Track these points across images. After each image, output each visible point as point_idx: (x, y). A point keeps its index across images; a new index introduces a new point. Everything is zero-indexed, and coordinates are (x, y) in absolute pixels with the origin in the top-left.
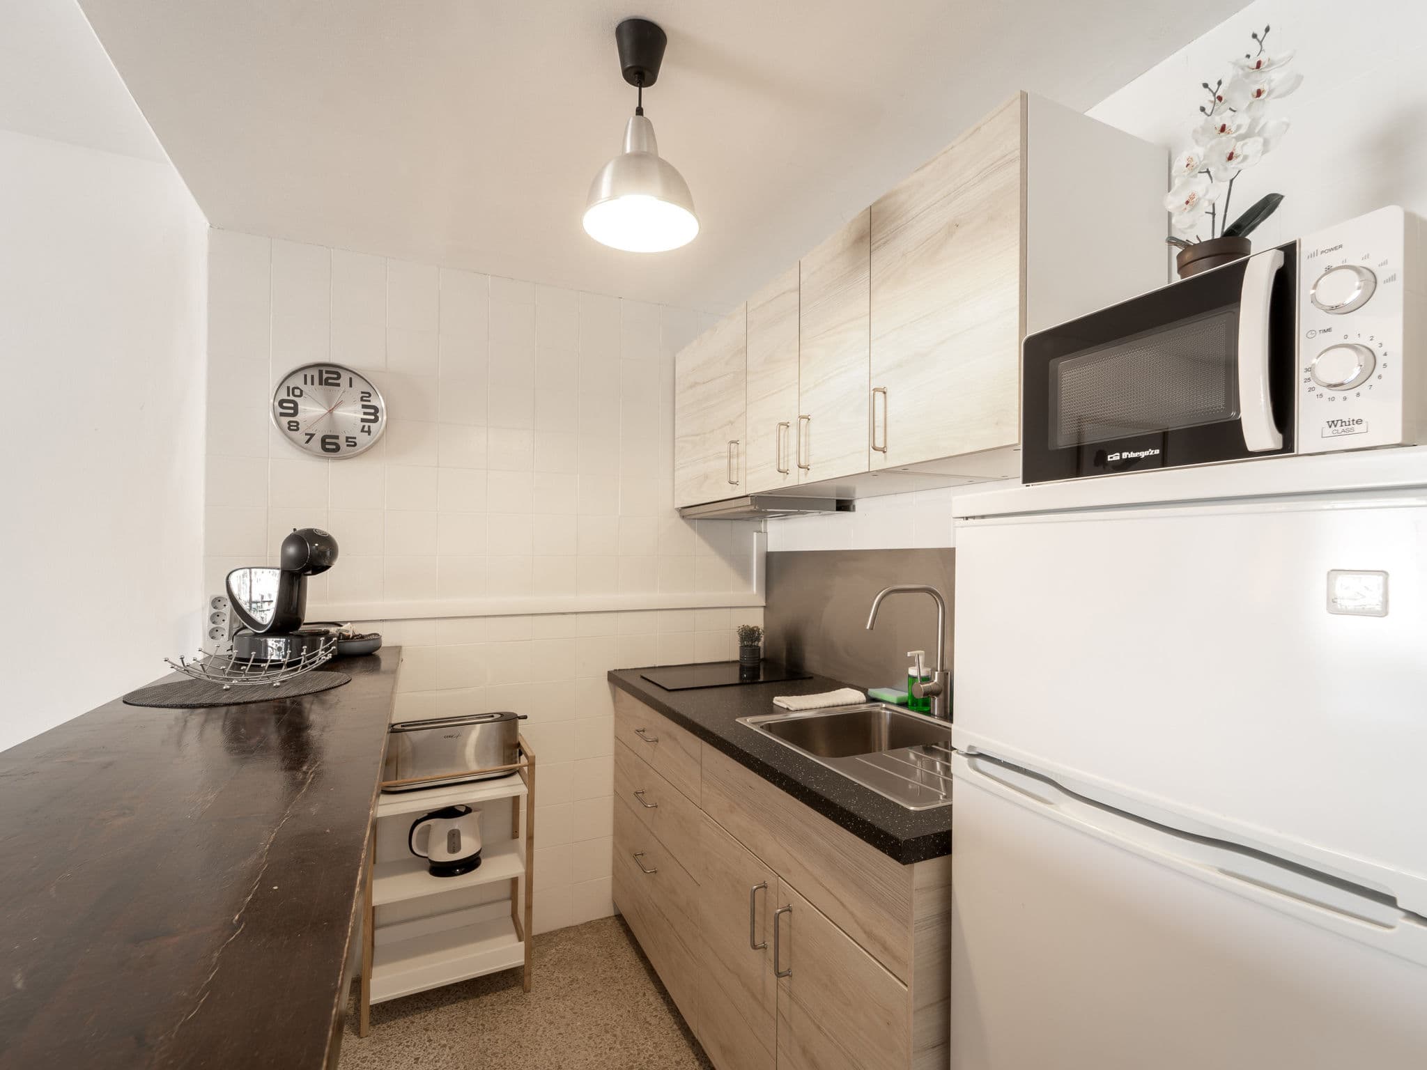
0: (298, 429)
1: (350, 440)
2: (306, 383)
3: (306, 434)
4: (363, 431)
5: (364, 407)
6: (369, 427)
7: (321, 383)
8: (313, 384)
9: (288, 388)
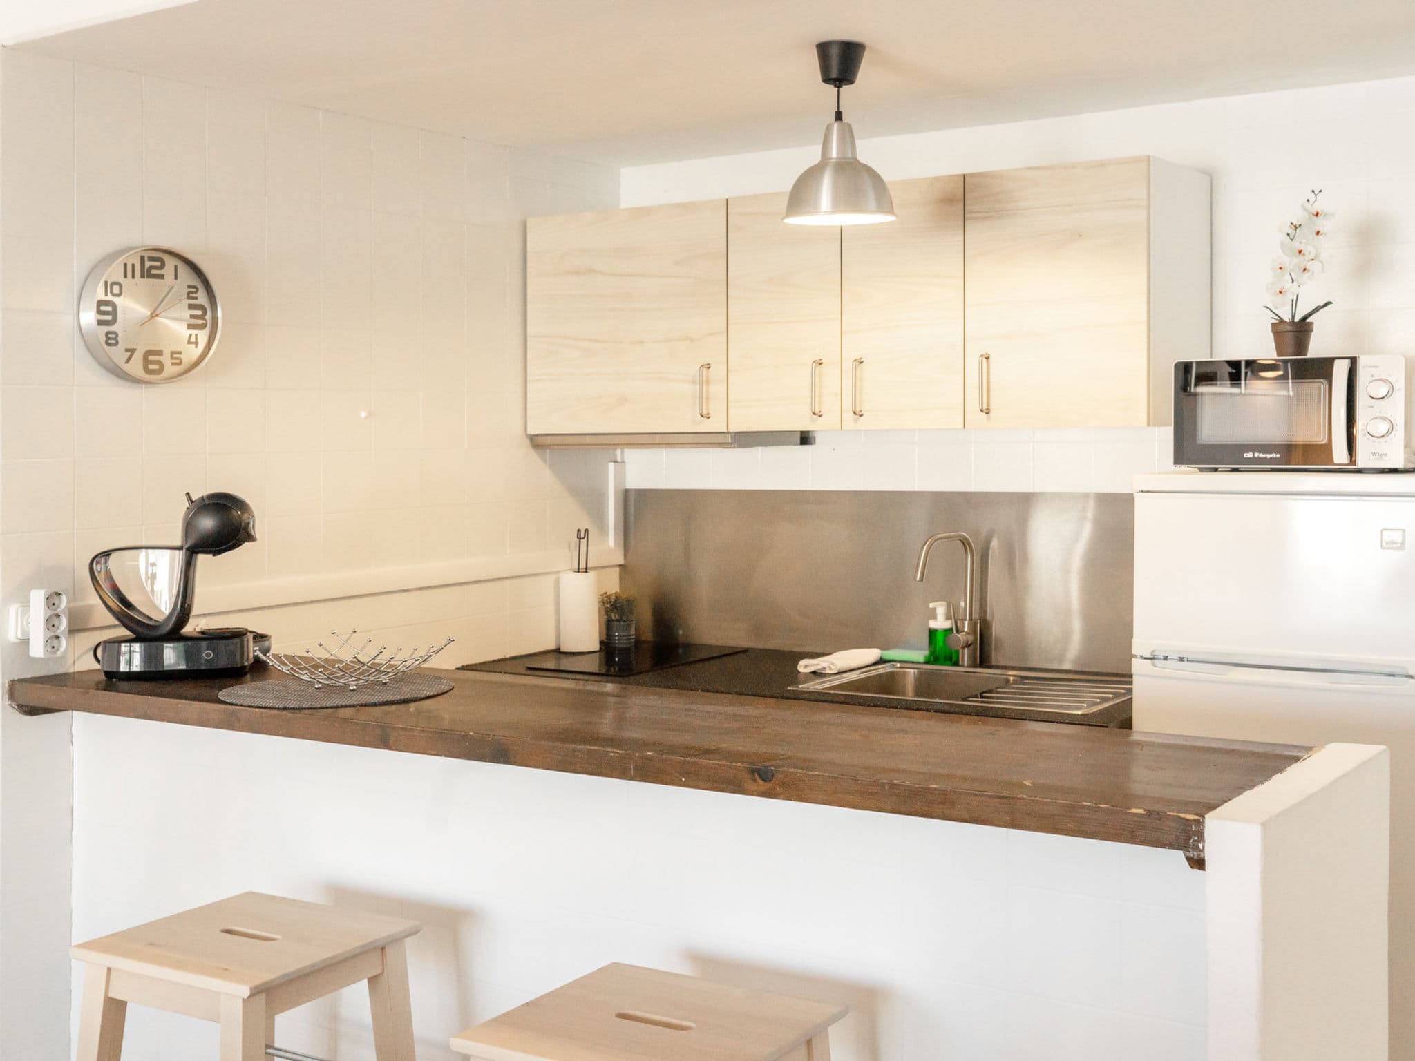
0: (116, 344)
1: (175, 356)
2: (126, 276)
3: (127, 350)
4: (189, 342)
5: (191, 307)
6: (196, 335)
7: (142, 276)
8: (133, 277)
9: (106, 283)
